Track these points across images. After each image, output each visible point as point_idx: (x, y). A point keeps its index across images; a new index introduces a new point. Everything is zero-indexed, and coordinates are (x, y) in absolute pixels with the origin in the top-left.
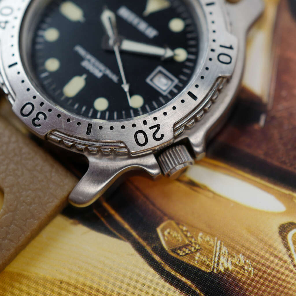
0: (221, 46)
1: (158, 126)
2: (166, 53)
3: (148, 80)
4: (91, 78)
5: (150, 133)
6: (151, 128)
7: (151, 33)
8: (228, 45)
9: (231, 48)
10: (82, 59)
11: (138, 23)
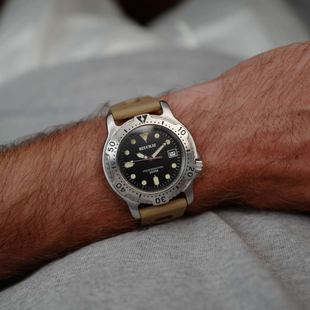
0: (179, 131)
1: (190, 167)
2: (164, 145)
3: (170, 157)
4: (157, 174)
5: (190, 171)
6: (189, 170)
7: (154, 145)
8: (180, 128)
9: (181, 128)
10: (149, 172)
11: (148, 147)
